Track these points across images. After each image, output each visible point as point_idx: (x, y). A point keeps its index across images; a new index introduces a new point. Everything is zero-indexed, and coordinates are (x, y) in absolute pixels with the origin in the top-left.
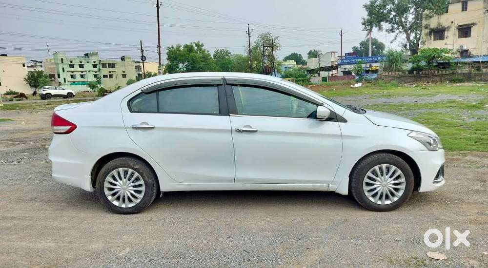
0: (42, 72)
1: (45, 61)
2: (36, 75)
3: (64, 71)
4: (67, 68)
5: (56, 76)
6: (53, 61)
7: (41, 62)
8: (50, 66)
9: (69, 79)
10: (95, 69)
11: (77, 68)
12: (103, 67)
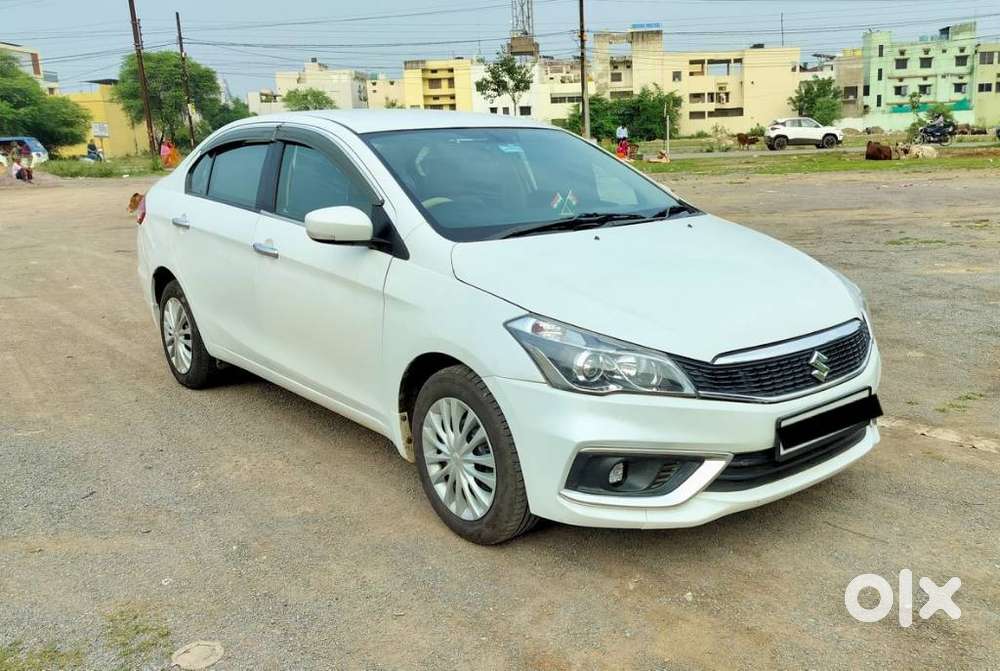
0: (830, 82)
1: (841, 55)
2: (816, 89)
3: (880, 78)
4: (890, 68)
5: (861, 91)
6: (859, 53)
7: (832, 58)
8: (849, 67)
9: (890, 97)
10: (962, 70)
11: (914, 67)
12: (982, 62)
